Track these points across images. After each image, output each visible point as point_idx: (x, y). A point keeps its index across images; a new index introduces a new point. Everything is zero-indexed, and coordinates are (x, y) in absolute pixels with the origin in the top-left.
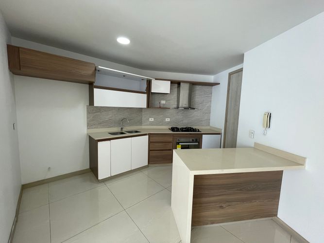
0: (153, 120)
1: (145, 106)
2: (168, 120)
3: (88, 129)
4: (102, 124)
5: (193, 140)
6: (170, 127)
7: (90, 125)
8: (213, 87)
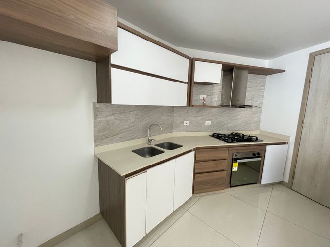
0: (188, 124)
1: (184, 103)
2: (208, 123)
3: (96, 146)
4: (120, 136)
5: (254, 154)
6: (211, 133)
7: (99, 139)
8: (268, 76)
